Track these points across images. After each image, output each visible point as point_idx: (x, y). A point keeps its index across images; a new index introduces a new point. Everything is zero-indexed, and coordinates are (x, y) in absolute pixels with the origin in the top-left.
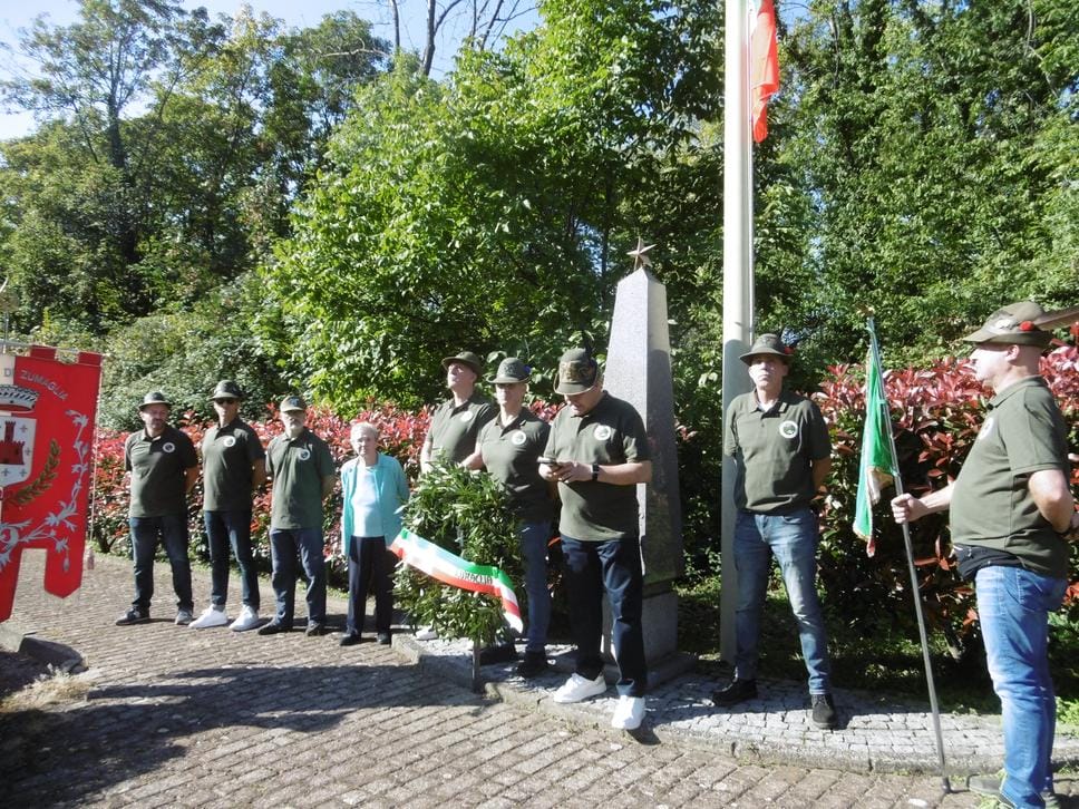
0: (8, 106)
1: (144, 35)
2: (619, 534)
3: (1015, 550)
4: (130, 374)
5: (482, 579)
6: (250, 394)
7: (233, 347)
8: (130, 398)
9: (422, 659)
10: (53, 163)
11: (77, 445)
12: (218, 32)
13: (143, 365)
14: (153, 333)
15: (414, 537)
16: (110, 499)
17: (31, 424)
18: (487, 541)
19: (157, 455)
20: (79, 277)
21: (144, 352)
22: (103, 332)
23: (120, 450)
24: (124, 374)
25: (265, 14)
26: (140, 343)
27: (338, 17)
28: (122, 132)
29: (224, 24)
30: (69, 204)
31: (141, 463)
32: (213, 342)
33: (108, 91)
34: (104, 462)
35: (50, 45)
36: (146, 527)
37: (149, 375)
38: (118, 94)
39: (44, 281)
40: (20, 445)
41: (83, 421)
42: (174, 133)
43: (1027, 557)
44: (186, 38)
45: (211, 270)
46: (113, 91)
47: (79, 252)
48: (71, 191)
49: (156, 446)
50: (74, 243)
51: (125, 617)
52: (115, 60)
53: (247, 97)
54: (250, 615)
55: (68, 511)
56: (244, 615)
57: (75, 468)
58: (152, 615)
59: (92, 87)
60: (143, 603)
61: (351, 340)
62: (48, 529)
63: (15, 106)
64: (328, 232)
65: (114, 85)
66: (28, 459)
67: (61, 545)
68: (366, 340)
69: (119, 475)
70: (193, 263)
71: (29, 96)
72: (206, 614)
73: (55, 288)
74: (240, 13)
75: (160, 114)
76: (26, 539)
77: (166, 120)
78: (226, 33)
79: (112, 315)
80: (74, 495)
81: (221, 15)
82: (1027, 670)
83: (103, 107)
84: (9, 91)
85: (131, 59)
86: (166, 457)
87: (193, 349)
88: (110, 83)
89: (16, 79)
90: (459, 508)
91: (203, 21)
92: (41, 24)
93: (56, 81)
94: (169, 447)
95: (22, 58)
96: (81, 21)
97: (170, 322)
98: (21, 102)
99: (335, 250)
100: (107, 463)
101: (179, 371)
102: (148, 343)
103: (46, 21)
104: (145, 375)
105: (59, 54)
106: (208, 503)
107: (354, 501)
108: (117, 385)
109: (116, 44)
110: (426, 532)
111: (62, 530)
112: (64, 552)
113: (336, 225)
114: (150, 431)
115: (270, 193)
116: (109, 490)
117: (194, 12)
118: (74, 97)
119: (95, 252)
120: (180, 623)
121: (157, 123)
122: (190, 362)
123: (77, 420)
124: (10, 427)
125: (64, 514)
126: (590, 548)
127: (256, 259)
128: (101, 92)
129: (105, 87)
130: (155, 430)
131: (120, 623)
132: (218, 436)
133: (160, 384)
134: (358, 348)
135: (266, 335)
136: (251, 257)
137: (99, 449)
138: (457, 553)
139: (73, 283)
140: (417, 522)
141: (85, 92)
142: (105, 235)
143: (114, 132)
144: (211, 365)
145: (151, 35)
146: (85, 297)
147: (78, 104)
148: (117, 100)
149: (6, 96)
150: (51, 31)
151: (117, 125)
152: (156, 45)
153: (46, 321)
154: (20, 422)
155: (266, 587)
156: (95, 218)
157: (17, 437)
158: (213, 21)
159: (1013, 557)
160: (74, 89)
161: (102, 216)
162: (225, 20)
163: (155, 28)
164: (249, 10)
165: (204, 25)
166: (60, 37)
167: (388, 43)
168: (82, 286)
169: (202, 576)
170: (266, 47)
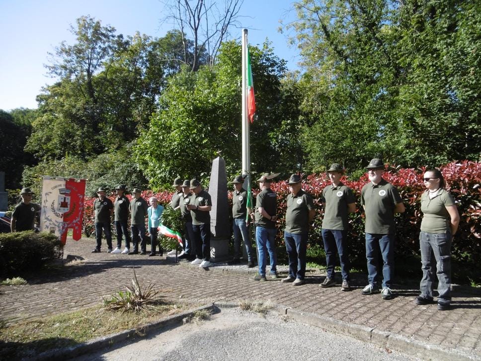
0: (52, 75)
1: (100, 46)
2: (203, 223)
3: (259, 223)
4: (96, 176)
5: (174, 234)
6: (137, 183)
7: (131, 167)
8: (96, 185)
9: (167, 258)
10: (68, 96)
11: (80, 203)
12: (127, 43)
13: (100, 173)
14: (104, 161)
15: (162, 226)
16: (89, 219)
17: (69, 198)
18: (176, 226)
19: (102, 206)
20: (78, 139)
21: (101, 168)
22: (87, 161)
23: (92, 204)
24: (94, 176)
25: (144, 35)
26: (99, 165)
27: (173, 32)
28: (92, 83)
29: (129, 40)
30: (74, 111)
31: (98, 208)
32: (124, 165)
33: (87, 68)
34: (87, 207)
35: (66, 52)
36: (99, 225)
37: (102, 177)
38: (91, 68)
39: (65, 141)
40: (67, 203)
41: (81, 197)
42: (111, 82)
43: (262, 224)
44: (116, 46)
45: (123, 139)
46: (89, 68)
47: (78, 130)
48: (74, 107)
49: (102, 203)
50: (76, 127)
51: (94, 251)
52: (90, 56)
53: (139, 65)
54: (127, 250)
55: (78, 219)
56: (126, 250)
57: (80, 208)
58: (101, 251)
59: (81, 67)
60: (99, 247)
61: (160, 169)
62: (73, 224)
63: (54, 75)
64: (153, 136)
65: (89, 65)
66: (69, 206)
67: (76, 228)
68: (165, 169)
69: (93, 212)
70: (117, 137)
71: (59, 71)
72: (116, 249)
73: (69, 143)
74: (135, 35)
75: (106, 75)
76: (69, 226)
77: (108, 77)
78: (130, 43)
79: (89, 155)
80: (79, 215)
81: (128, 36)
82: (262, 247)
83: (85, 73)
84: (51, 69)
85: (95, 56)
86: (105, 206)
87: (117, 167)
88: (88, 65)
89: (54, 65)
90: (170, 218)
91: (121, 39)
92: (63, 45)
93: (69, 65)
94: (106, 203)
95: (57, 58)
96: (77, 42)
97: (110, 157)
98: (56, 73)
99: (155, 141)
100: (89, 208)
101: (112, 175)
102: (102, 165)
103: (65, 43)
104: (101, 177)
105: (70, 55)
106: (116, 219)
107: (151, 218)
108: (92, 180)
109: (90, 50)
110: (165, 224)
111: (77, 224)
112: (77, 230)
113: (156, 133)
114: (100, 199)
115: (144, 110)
116: (89, 216)
117: (118, 36)
118: (75, 71)
119: (83, 130)
120: (109, 252)
121: (105, 79)
122: (116, 172)
123: (80, 196)
124: (65, 198)
125: (77, 220)
126: (198, 227)
127: (139, 134)
128: (85, 68)
129: (86, 67)
130: (102, 198)
131: (93, 252)
132: (118, 200)
133: (106, 180)
134: (162, 172)
135: (141, 163)
136: (137, 133)
137: (86, 203)
138: (170, 229)
139: (76, 142)
140: (163, 221)
141: (79, 68)
142: (86, 123)
143: (89, 83)
144: (123, 173)
145: (103, 46)
146: (80, 146)
147: (76, 73)
148: (91, 71)
149: (50, 71)
150: (67, 48)
151: (90, 81)
152: (104, 50)
153: (67, 156)
154: (67, 197)
155: (131, 245)
156: (83, 116)
157: (67, 201)
158: (125, 39)
159: (259, 224)
160: (75, 68)
161: (85, 116)
162: (130, 38)
163: (104, 43)
164: (138, 33)
165: (122, 41)
166: (70, 50)
167: (192, 42)
168: (79, 142)
169: (115, 242)
170: (145, 47)
